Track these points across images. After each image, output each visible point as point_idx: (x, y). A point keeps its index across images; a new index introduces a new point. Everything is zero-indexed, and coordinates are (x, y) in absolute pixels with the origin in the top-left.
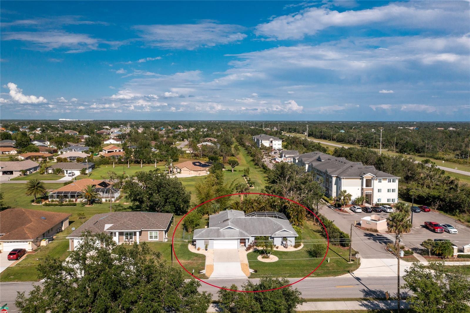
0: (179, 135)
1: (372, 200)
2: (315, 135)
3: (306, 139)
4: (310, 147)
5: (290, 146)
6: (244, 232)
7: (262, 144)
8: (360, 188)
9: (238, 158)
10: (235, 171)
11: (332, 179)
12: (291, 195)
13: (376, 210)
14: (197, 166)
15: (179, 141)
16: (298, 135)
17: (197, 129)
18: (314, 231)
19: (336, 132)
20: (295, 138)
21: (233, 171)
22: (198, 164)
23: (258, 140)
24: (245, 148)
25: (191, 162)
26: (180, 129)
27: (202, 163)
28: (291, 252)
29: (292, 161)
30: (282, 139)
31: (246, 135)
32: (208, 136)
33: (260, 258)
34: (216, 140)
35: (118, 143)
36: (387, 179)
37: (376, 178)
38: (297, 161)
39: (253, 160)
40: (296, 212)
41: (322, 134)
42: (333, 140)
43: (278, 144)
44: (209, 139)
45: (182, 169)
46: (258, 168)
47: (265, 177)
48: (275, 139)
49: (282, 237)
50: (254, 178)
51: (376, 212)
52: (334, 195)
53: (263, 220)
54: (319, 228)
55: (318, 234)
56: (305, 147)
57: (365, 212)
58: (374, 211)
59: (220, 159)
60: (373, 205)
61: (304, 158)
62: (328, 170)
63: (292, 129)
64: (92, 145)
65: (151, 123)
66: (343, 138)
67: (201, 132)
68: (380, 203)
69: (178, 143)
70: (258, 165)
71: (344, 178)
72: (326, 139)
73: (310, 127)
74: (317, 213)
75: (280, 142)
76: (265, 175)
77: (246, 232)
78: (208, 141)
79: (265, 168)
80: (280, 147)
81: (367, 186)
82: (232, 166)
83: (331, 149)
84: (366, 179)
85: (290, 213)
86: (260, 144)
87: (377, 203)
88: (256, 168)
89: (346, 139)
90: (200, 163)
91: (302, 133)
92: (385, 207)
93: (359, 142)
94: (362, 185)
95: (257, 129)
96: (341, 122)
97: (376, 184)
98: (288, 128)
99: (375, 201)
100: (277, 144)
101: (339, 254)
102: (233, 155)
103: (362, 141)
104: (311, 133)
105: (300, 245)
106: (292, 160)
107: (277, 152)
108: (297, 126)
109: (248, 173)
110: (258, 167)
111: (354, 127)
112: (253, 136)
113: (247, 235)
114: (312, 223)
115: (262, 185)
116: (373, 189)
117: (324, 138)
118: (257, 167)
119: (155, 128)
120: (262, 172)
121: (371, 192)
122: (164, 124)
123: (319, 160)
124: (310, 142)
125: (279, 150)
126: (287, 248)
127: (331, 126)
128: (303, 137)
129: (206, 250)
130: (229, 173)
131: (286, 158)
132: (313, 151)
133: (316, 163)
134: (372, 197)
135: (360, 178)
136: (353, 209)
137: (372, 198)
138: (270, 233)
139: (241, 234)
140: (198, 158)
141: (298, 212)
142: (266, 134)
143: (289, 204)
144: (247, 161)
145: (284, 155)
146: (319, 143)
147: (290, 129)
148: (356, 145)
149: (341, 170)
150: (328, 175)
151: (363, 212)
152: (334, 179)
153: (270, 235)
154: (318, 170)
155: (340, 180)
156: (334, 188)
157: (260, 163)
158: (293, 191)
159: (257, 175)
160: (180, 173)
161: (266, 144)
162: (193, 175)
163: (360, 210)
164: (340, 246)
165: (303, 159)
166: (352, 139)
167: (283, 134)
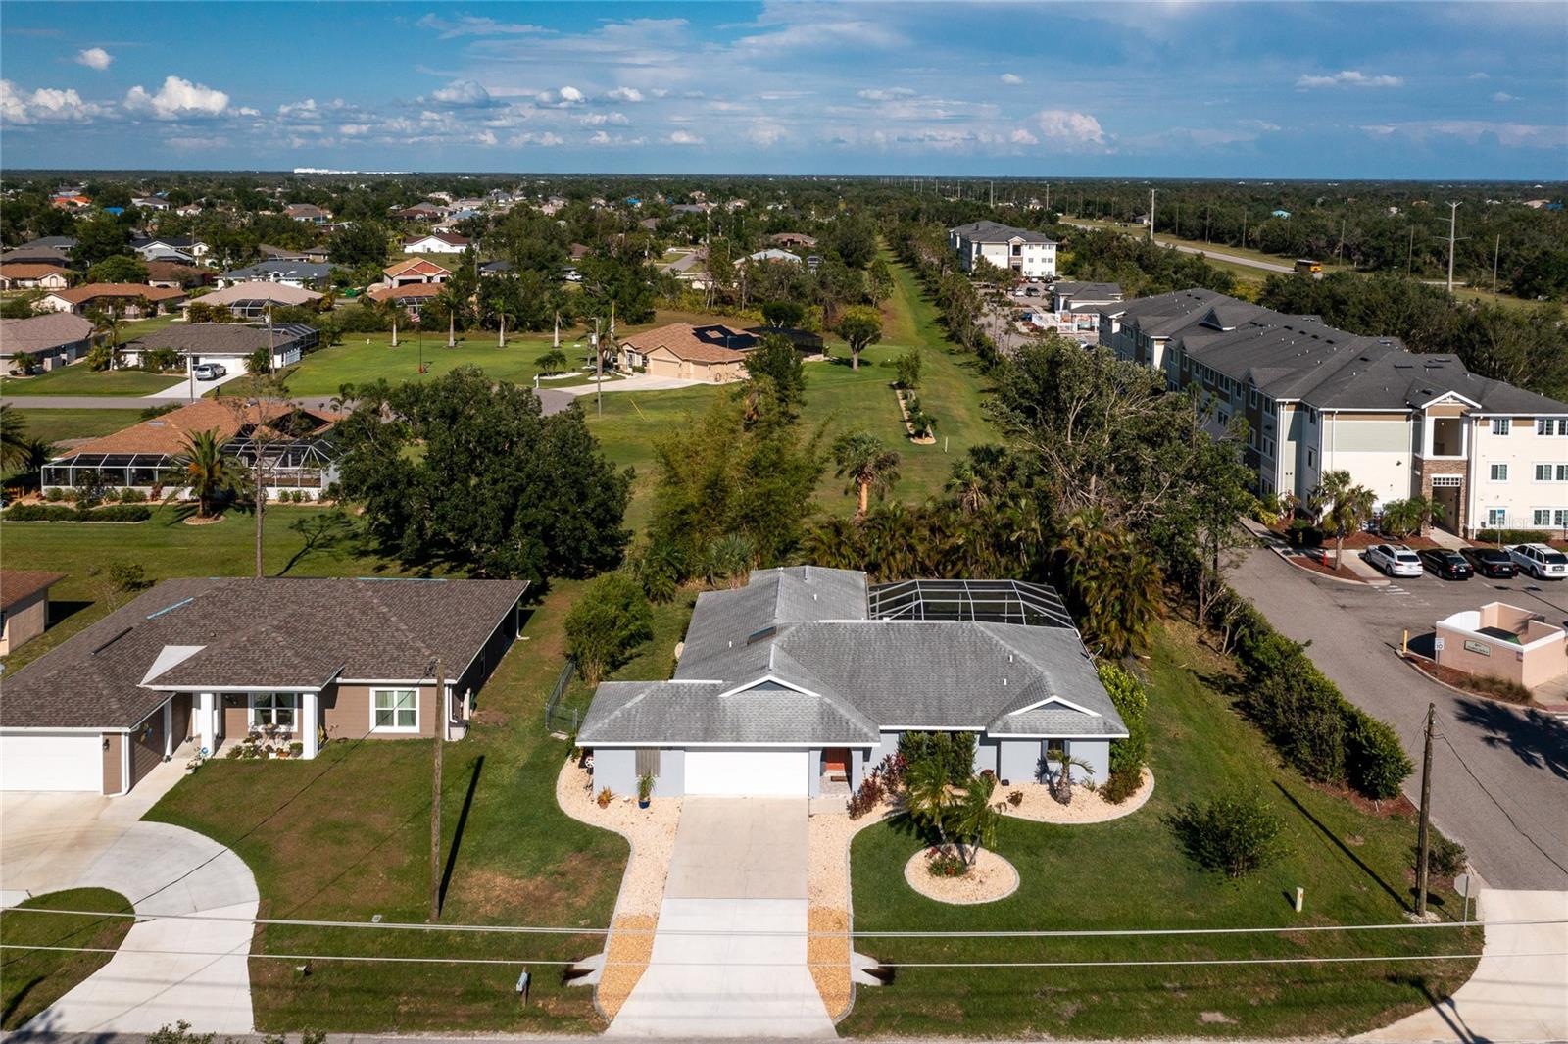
0: (679, 222)
1: (1462, 512)
2: (1181, 225)
3: (1149, 240)
4: (1165, 272)
5: (1087, 268)
6: (844, 710)
7: (981, 259)
8: (1407, 457)
9: (885, 312)
10: (867, 363)
11: (1274, 413)
12: (1092, 496)
13: (1490, 567)
14: (709, 346)
15: (681, 245)
16: (1116, 226)
17: (754, 205)
18: (1202, 679)
19: (1259, 217)
20: (1106, 237)
21: (856, 363)
22: (716, 335)
23: (966, 243)
24: (917, 274)
25: (688, 329)
26: (693, 201)
27: (732, 330)
28: (1089, 831)
29: (1096, 325)
30: (1059, 239)
31: (927, 224)
32: (785, 227)
33: (918, 872)
34: (812, 243)
35: (457, 249)
36: (1533, 418)
37: (1482, 415)
38: (1116, 328)
39: (943, 321)
40: (1113, 587)
41: (1208, 222)
42: (1251, 244)
43: (1044, 260)
44: (785, 237)
45: (649, 356)
46: (959, 352)
47: (983, 391)
48: (1030, 241)
49: (1041, 740)
50: (938, 397)
51: (1488, 576)
52: (1285, 485)
53: (951, 637)
54: (1227, 664)
55: (1223, 702)
56: (1146, 269)
57: (1435, 574)
58: (1481, 573)
59: (812, 314)
60: (1465, 537)
61: (1145, 314)
62: (1255, 371)
63: (1094, 203)
64: (352, 257)
65: (599, 183)
66: (1287, 236)
67: (767, 212)
68: (1503, 528)
69: (671, 254)
70: (959, 342)
71: (1332, 413)
72: (1223, 242)
73: (1160, 198)
74: (1214, 585)
75: (1051, 252)
76: (986, 382)
77: (858, 705)
78: (783, 246)
79: (986, 356)
80: (1051, 269)
81: (1439, 449)
82: (853, 346)
83: (1245, 277)
84: (1436, 420)
85: (1086, 590)
86: (974, 256)
87: (1488, 527)
88: (951, 352)
89: (1300, 240)
90: (726, 332)
91: (1134, 221)
92: (1531, 553)
93: (1348, 254)
94: (1417, 446)
95: (966, 204)
96: (1270, 181)
97: (1483, 443)
98: (1081, 201)
99: (1477, 518)
100: (1040, 260)
101: (1348, 842)
102: (866, 300)
103: (1363, 249)
104: (1164, 218)
105: (1137, 783)
106: (1096, 320)
107: (1035, 290)
108: (1112, 195)
109: (915, 376)
110: (959, 347)
111: (1320, 200)
112: (953, 227)
113: (860, 725)
114: (1192, 636)
115: (968, 426)
116: (1468, 462)
117: (1217, 237)
118: (956, 347)
119: (609, 199)
120: (973, 371)
121: (1460, 476)
122: (643, 185)
123: (1211, 324)
124: (1164, 252)
125: (1046, 280)
126: (1065, 801)
127: (1238, 195)
128: (1139, 232)
129: (644, 805)
130: (841, 375)
131: (1073, 311)
132: (1177, 286)
133: (1196, 339)
134: (1462, 499)
135: (1409, 413)
136: (1381, 558)
137: (1462, 507)
138: (979, 713)
139: (829, 719)
140: (730, 309)
141: (1125, 587)
142: (1000, 222)
143: (1081, 544)
144: (918, 322)
145: (1062, 300)
146: (1200, 257)
147: (1087, 204)
148: (1338, 263)
149: (1315, 375)
150: (1252, 396)
151: (1429, 576)
152: (1286, 417)
153: (983, 729)
154: (1209, 372)
155: (1313, 420)
156: (1286, 452)
157: (967, 333)
158: (1100, 475)
159: (953, 382)
160: (641, 370)
161: (998, 256)
162: (693, 382)
163: (1414, 568)
164: (1344, 785)
165: (1145, 321)
166: (1322, 243)
167: (1061, 222)
